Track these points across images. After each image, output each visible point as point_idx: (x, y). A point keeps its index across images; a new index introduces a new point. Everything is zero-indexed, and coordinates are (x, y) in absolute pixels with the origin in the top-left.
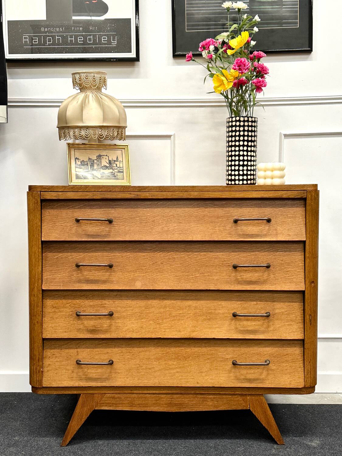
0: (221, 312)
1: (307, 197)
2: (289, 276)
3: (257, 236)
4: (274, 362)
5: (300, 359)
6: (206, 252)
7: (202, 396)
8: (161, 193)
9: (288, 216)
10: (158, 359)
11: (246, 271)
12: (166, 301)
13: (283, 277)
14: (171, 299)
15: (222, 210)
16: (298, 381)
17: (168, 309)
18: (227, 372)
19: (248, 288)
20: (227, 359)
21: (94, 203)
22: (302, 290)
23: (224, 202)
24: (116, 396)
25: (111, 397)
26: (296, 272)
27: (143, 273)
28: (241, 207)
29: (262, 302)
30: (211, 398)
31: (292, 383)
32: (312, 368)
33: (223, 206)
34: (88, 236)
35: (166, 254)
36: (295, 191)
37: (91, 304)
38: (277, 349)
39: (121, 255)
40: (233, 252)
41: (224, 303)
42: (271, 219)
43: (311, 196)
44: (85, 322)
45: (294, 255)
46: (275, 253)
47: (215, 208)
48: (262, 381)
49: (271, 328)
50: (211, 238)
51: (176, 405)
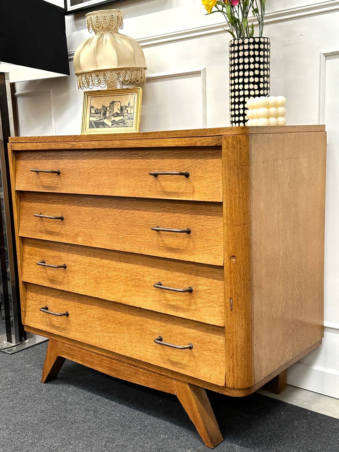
0: (148, 279)
1: (222, 145)
2: (208, 246)
3: (174, 193)
4: (196, 347)
5: (224, 350)
6: (134, 210)
7: (135, 368)
8: (90, 142)
9: (207, 169)
10: (100, 319)
11: (168, 235)
12: (104, 260)
13: (202, 247)
14: (108, 259)
15: (145, 161)
16: (219, 377)
17: (106, 269)
18: (153, 348)
19: (169, 255)
20: (155, 333)
21: (48, 154)
22: (220, 265)
23: (148, 153)
24: (72, 347)
25: (68, 348)
26: (216, 242)
27: (84, 228)
28: (163, 158)
29: (185, 275)
30: (142, 373)
31: (213, 378)
32: (235, 365)
33: (145, 157)
34: (44, 187)
35: (102, 210)
36: (210, 137)
37: (53, 254)
38: (201, 333)
39: (69, 208)
40: (157, 211)
41: (152, 270)
42: (190, 173)
43: (228, 143)
44: (48, 272)
45: (215, 220)
46: (196, 216)
47: (139, 159)
48: (183, 366)
49: (193, 307)
50: (133, 194)
51: (114, 370)
